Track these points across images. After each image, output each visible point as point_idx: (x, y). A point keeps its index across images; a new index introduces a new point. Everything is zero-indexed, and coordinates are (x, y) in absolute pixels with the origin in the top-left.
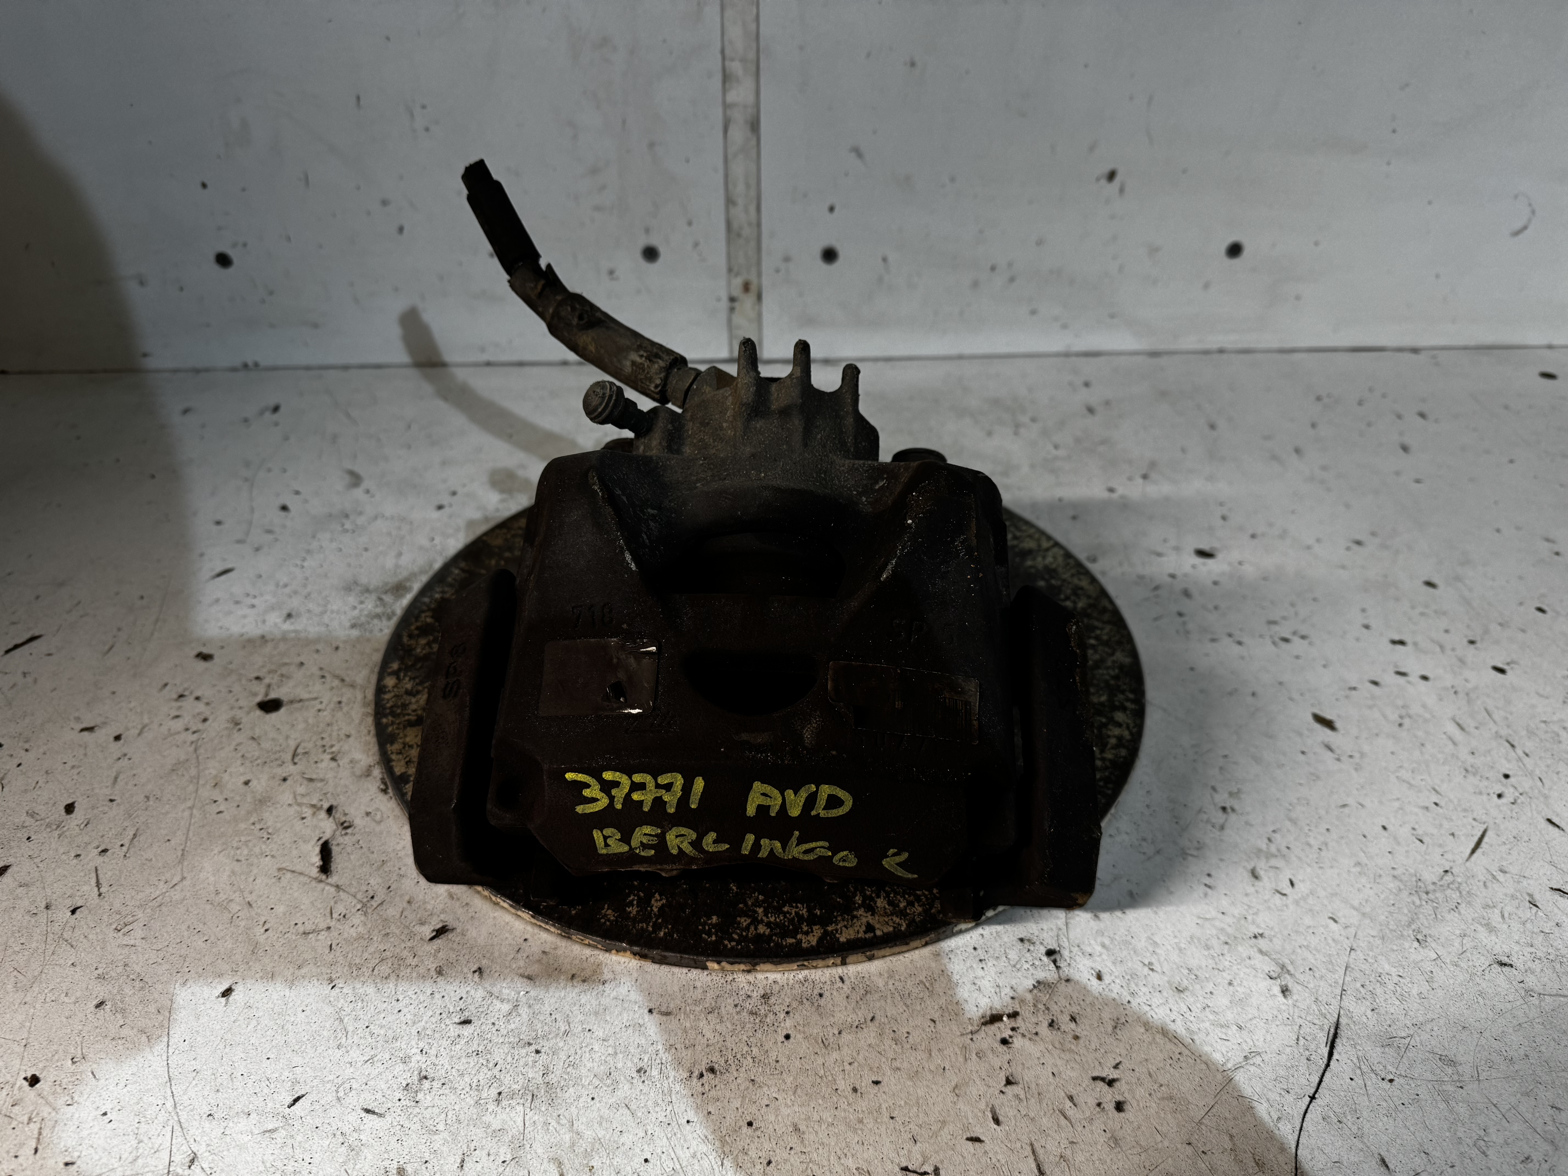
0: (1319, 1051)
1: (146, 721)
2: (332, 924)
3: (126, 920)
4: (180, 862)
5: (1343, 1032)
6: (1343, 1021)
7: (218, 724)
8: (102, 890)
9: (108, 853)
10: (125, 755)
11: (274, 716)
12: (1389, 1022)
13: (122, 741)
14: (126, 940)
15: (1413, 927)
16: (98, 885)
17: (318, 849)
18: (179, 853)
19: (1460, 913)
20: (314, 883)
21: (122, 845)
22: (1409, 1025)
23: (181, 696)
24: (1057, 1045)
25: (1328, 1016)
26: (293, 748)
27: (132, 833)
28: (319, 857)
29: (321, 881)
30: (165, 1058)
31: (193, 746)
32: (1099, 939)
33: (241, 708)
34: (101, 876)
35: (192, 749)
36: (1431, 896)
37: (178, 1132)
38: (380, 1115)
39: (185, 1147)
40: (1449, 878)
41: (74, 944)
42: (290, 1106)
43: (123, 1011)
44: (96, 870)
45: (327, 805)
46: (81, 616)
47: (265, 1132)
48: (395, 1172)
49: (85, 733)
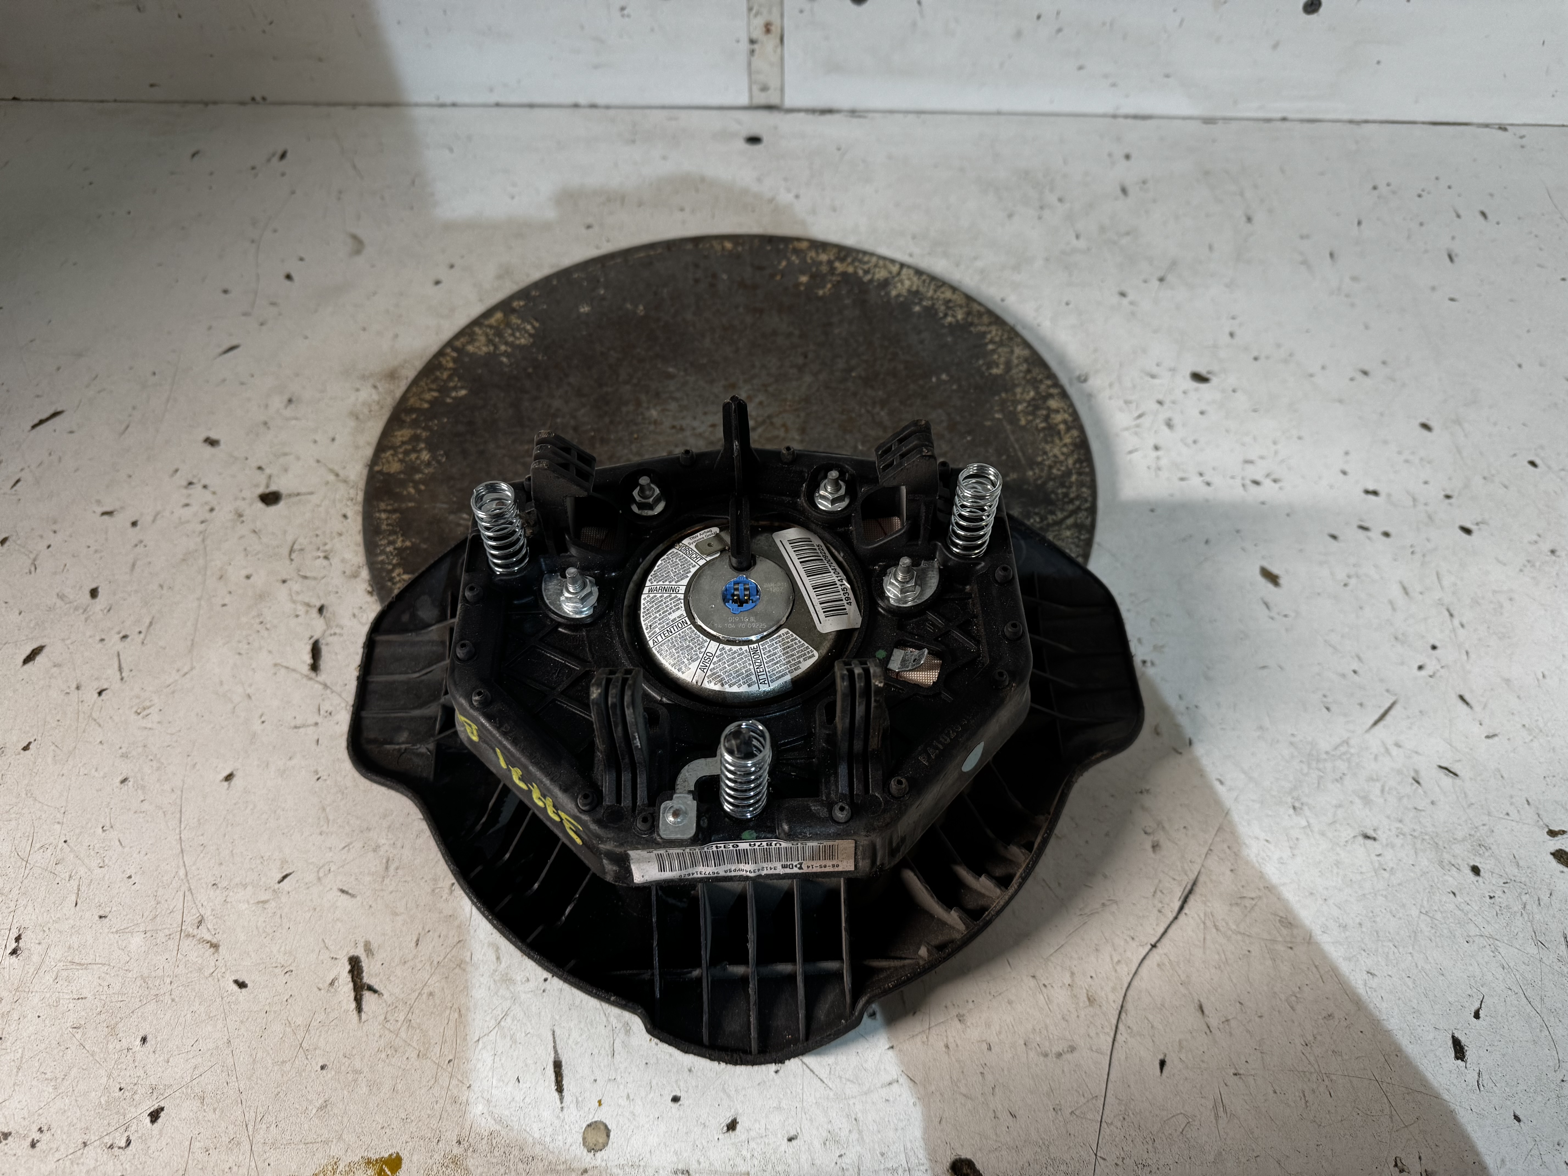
0: (1172, 904)
1: (159, 508)
2: (319, 719)
3: (144, 704)
4: (190, 651)
5: (1199, 889)
6: (1202, 878)
7: (224, 514)
8: (124, 674)
9: (129, 639)
10: (141, 542)
11: (273, 509)
12: (1243, 883)
13: (138, 527)
14: (145, 723)
15: (1294, 794)
16: (120, 669)
17: (309, 648)
18: (189, 643)
19: (1342, 784)
20: (305, 680)
21: (140, 632)
22: (1261, 886)
23: (190, 483)
25: (1189, 873)
26: (290, 543)
27: (147, 621)
28: (310, 655)
29: (311, 679)
30: (177, 831)
31: (201, 536)
33: (244, 499)
34: (122, 661)
35: (199, 539)
36: (1321, 766)
37: (189, 897)
38: (353, 896)
39: (194, 911)
40: (1343, 749)
41: (102, 723)
42: (279, 882)
43: (143, 787)
44: (119, 655)
45: (318, 605)
46: (99, 392)
47: (258, 902)
48: (363, 945)
49: (106, 517)
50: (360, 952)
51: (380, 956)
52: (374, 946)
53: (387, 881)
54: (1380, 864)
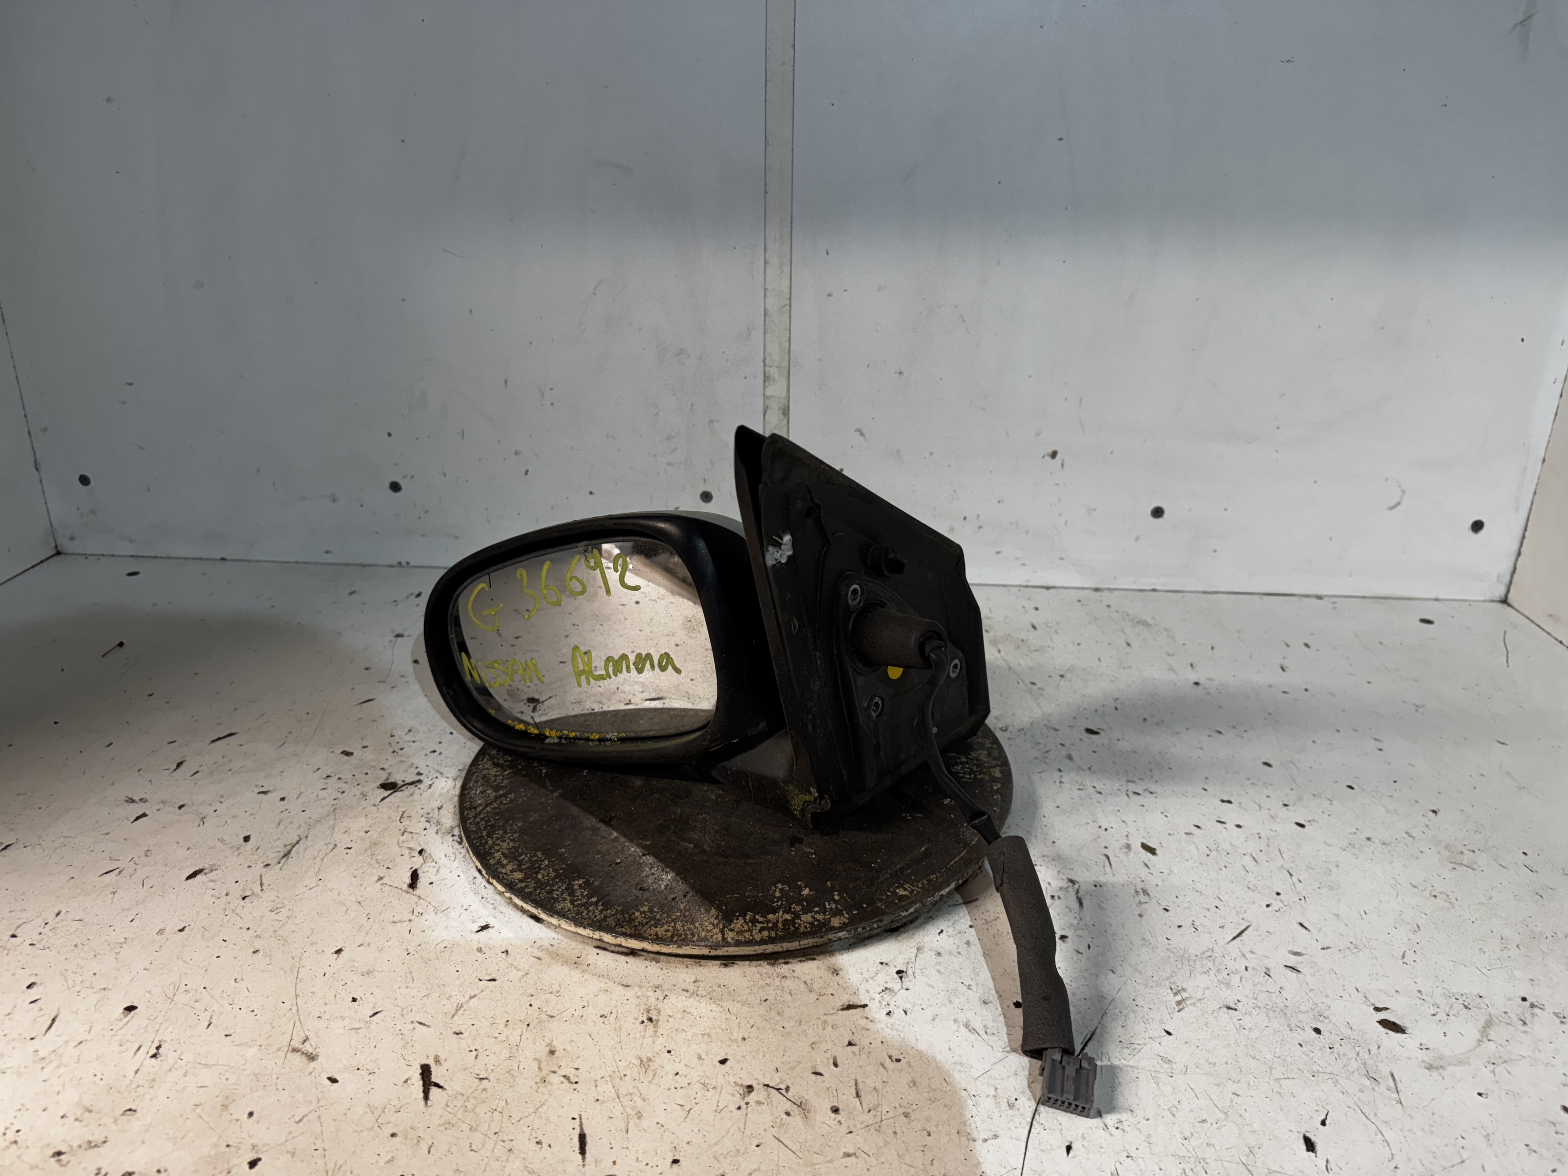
1: (303, 790)
2: (412, 918)
3: (278, 906)
5: (1095, 1037)
6: (1098, 1031)
7: (352, 795)
8: (263, 887)
9: (270, 867)
10: (287, 810)
13: (285, 801)
14: (276, 917)
15: (1170, 980)
16: (262, 884)
17: (409, 874)
18: (317, 870)
19: (1209, 976)
20: (404, 893)
21: (280, 863)
22: (1147, 1038)
23: (328, 776)
24: (889, 1026)
25: (1089, 1027)
26: (401, 813)
28: (409, 878)
29: (408, 893)
30: (294, 983)
31: (333, 808)
32: (937, 967)
33: (368, 787)
34: (264, 879)
36: (1191, 963)
37: (298, 1024)
38: (429, 1026)
39: (301, 1033)
40: (1209, 954)
41: (242, 916)
42: (370, 1017)
43: (270, 957)
44: (261, 876)
45: (419, 849)
46: (265, 723)
47: (352, 1029)
48: (433, 1057)
49: (262, 795)
50: (431, 1062)
51: (446, 1065)
52: (442, 1058)
53: (456, 1017)
54: (1241, 1026)
